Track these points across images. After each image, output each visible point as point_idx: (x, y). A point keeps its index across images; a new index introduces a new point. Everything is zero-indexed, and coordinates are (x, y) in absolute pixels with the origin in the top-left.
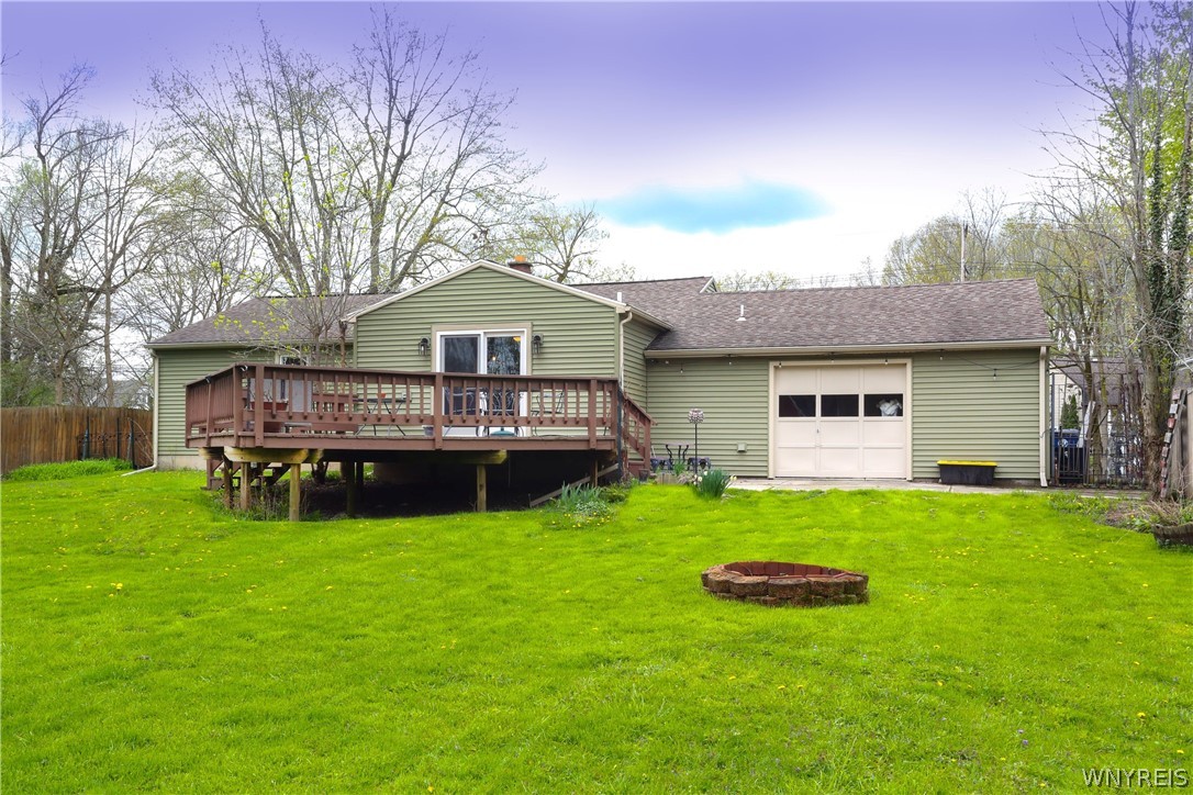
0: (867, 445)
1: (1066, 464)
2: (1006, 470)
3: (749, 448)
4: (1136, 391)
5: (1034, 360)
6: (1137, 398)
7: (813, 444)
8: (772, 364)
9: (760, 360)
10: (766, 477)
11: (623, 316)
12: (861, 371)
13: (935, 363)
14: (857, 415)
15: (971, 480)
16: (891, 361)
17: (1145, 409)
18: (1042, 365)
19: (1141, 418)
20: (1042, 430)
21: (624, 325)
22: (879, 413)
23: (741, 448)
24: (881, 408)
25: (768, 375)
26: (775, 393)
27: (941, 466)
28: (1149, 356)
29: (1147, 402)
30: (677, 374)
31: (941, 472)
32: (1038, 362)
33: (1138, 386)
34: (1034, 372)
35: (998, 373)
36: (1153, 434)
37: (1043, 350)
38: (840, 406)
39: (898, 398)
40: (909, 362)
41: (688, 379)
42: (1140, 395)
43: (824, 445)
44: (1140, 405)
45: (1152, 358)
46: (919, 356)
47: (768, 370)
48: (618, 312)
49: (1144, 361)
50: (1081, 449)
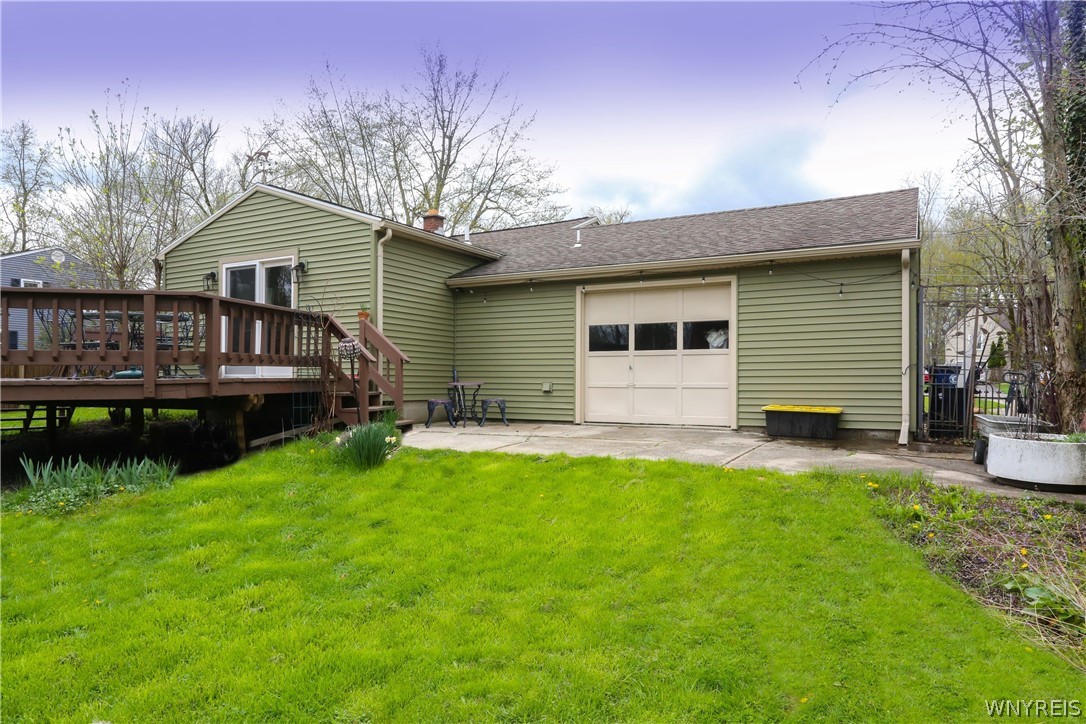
0: (685, 384)
1: (939, 410)
2: (858, 418)
3: (555, 387)
4: (1044, 306)
5: (894, 270)
6: (1044, 317)
7: (624, 384)
8: (579, 289)
9: (567, 284)
10: (571, 422)
11: (381, 233)
12: (679, 294)
13: (765, 280)
14: (675, 348)
15: (805, 432)
16: (709, 280)
17: (1058, 332)
18: (906, 276)
19: (1051, 344)
20: (905, 363)
21: (385, 245)
22: (706, 345)
23: (546, 387)
24: (709, 339)
25: (574, 302)
26: (583, 323)
27: (768, 413)
28: (1065, 251)
29: (1061, 320)
30: (480, 305)
31: (768, 419)
32: (899, 273)
33: (1046, 299)
34: (894, 286)
35: (844, 289)
36: (1071, 368)
37: (906, 254)
38: (655, 337)
39: (722, 326)
40: (733, 279)
41: (494, 310)
42: (1049, 310)
43: (638, 384)
44: (1049, 326)
45: (1070, 254)
46: (747, 271)
47: (574, 296)
48: (374, 229)
49: (1055, 258)
50: (960, 390)
